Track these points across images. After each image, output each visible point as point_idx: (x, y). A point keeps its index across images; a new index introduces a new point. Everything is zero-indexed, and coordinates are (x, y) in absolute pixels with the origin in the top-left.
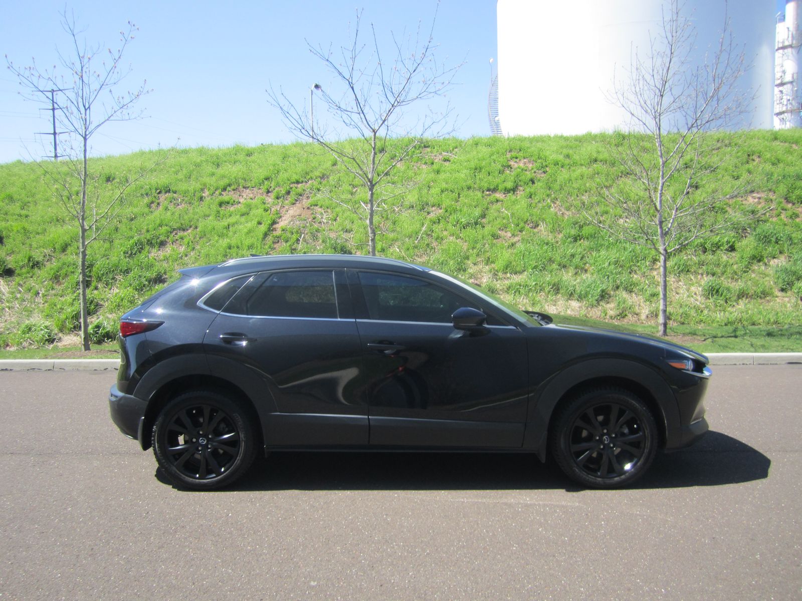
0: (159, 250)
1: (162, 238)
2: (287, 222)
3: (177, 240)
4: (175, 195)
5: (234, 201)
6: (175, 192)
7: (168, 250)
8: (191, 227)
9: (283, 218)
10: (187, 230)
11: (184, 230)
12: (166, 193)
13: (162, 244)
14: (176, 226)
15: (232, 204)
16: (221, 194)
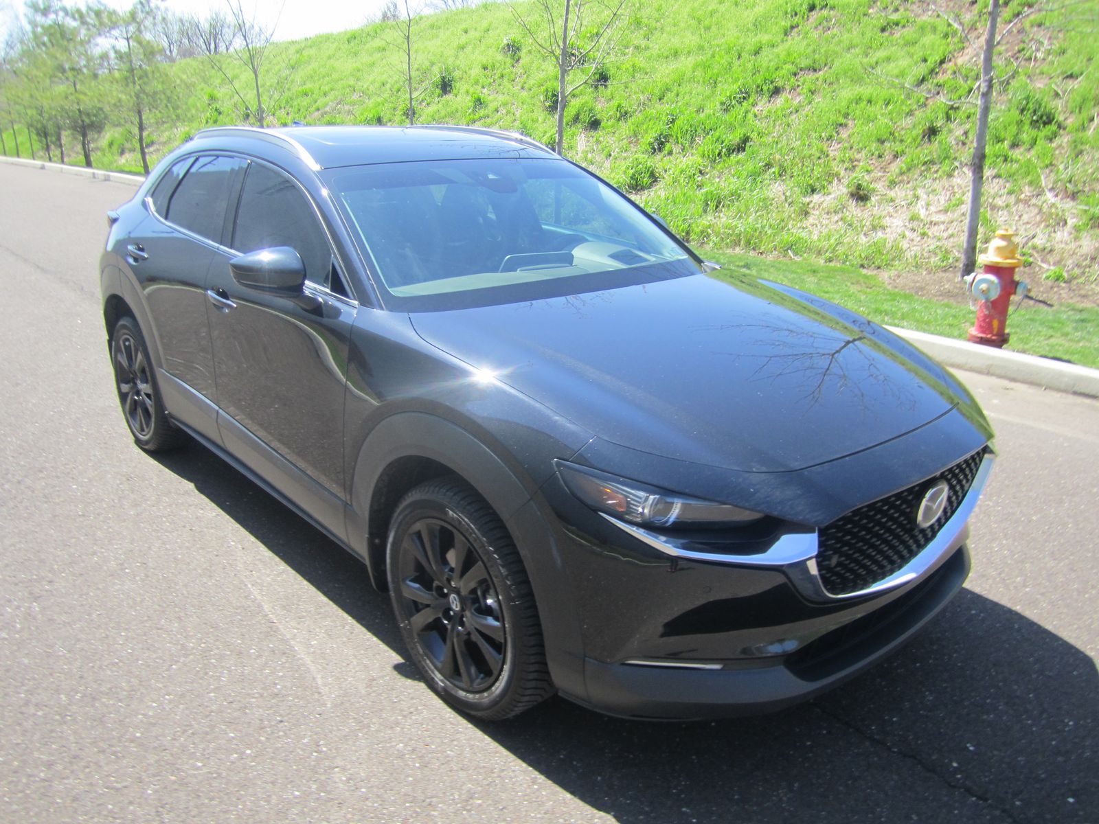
0: (769, 101)
1: (780, 84)
2: (967, 58)
3: (798, 86)
4: (832, 12)
5: (908, 21)
6: (833, 8)
7: (780, 100)
8: (825, 65)
9: (966, 51)
10: (820, 70)
11: (815, 70)
12: (821, 9)
13: (776, 91)
14: (804, 63)
15: (904, 27)
16: (896, 10)
